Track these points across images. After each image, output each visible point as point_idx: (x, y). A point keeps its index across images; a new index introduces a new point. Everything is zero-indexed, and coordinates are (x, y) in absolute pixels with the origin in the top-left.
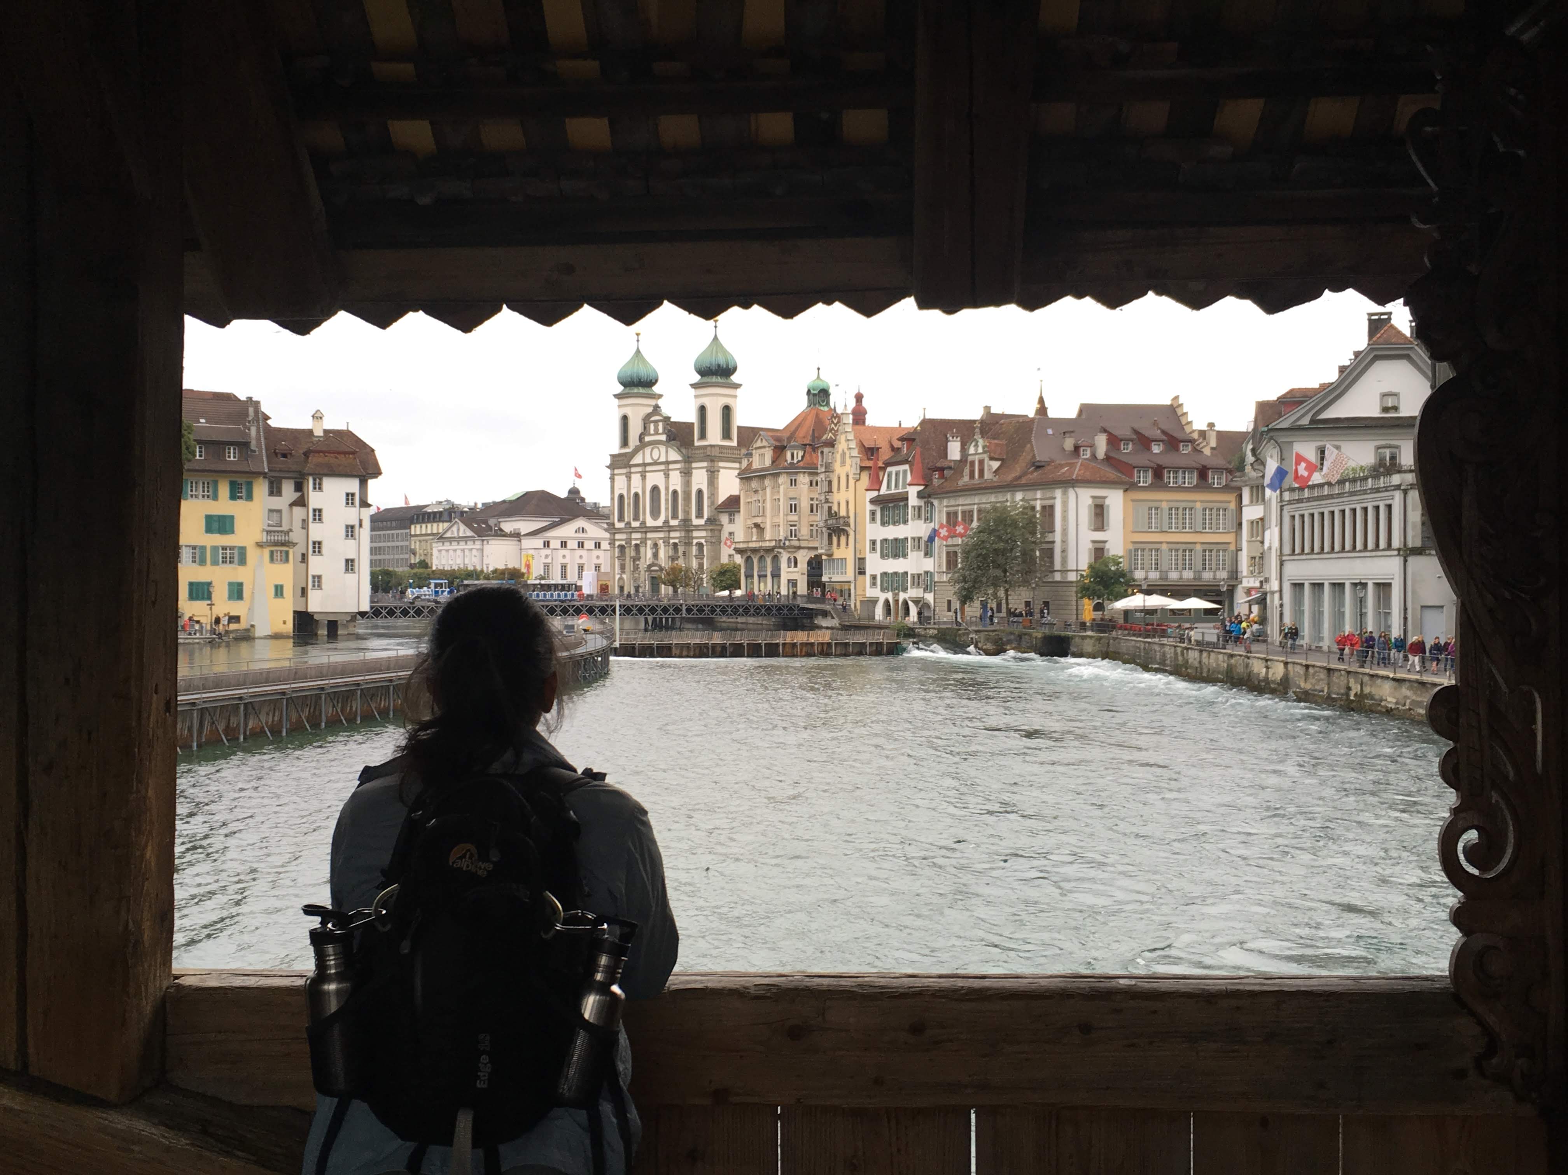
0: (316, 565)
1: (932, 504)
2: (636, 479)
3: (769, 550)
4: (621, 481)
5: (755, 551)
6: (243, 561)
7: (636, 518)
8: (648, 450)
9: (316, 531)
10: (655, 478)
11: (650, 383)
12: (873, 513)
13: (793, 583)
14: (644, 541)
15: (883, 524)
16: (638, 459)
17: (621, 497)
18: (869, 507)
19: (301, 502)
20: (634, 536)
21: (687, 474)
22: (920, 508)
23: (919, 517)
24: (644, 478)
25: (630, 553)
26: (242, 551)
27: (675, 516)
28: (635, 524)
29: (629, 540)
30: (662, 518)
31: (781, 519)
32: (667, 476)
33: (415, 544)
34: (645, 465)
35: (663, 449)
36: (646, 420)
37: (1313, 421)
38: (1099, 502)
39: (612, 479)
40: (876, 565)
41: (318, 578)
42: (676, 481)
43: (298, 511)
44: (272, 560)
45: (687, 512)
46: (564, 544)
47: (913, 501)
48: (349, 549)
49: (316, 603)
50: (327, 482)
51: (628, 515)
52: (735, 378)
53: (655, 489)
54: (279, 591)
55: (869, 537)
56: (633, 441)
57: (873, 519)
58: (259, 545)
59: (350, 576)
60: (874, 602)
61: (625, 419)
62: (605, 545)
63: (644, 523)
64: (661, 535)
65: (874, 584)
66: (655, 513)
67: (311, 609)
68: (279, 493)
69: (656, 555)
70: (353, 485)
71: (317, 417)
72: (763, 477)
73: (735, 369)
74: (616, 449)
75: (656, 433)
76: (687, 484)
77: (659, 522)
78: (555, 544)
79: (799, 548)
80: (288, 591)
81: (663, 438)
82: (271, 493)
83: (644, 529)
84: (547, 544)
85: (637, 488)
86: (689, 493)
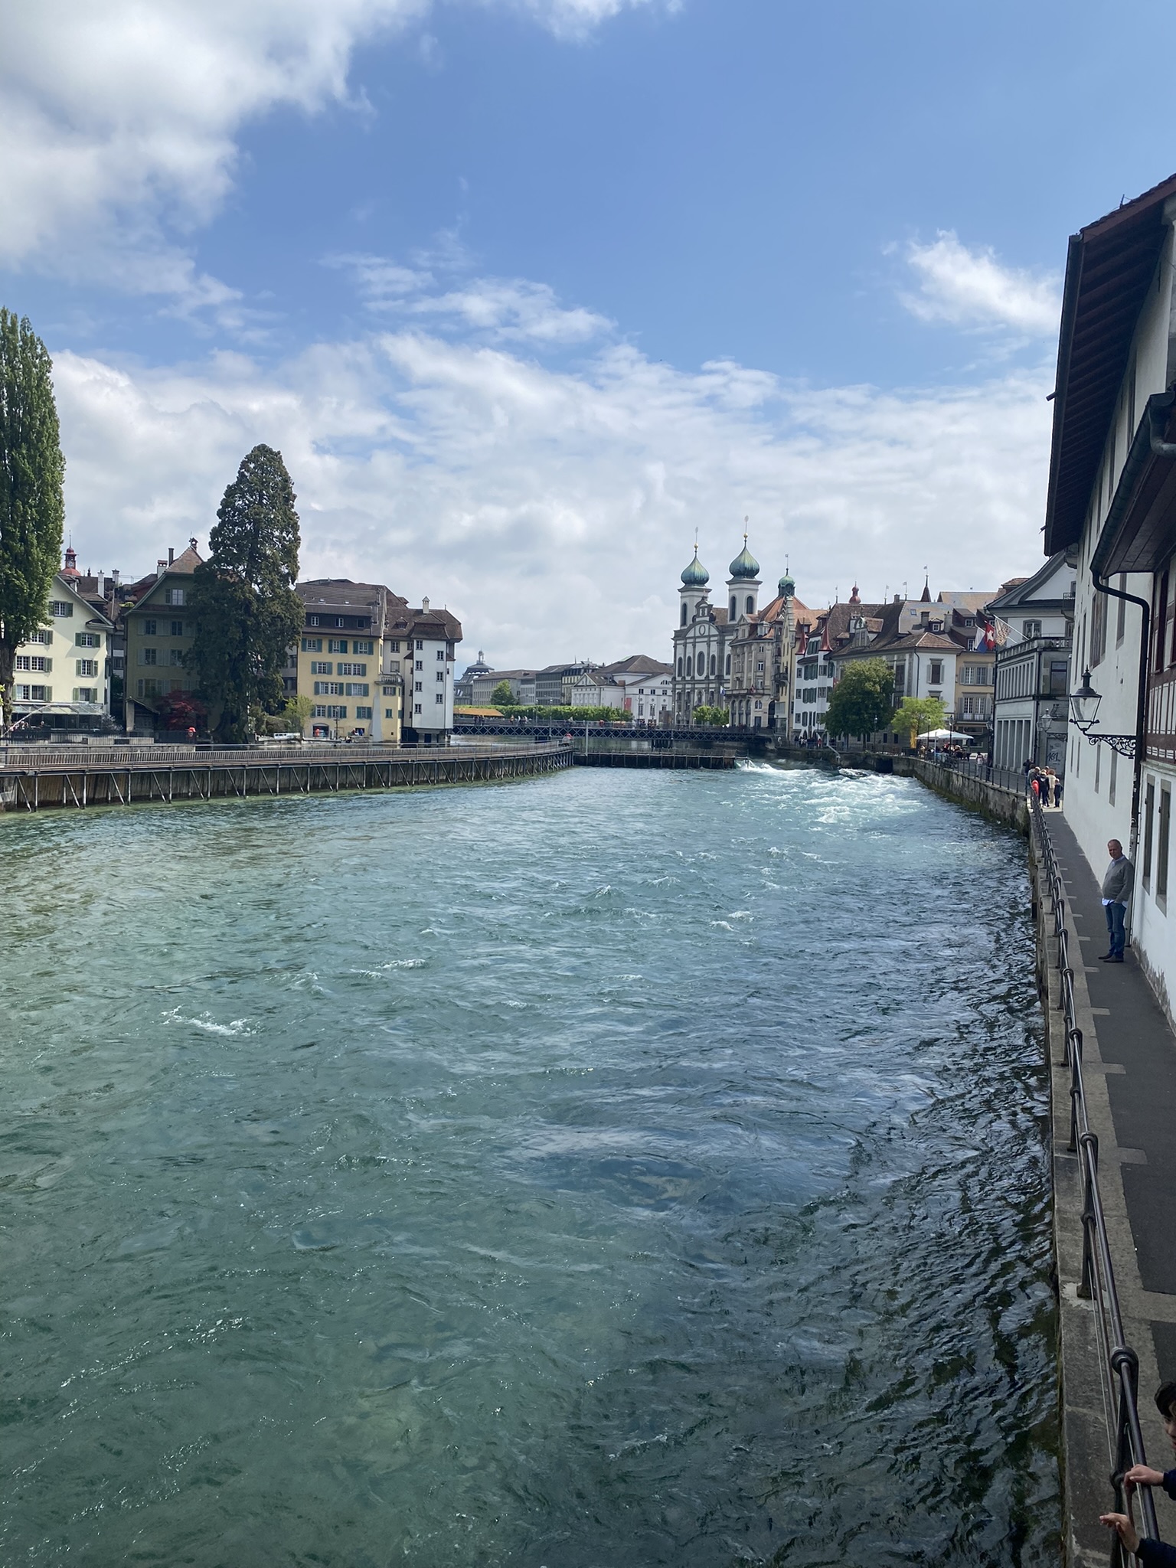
0: (418, 697)
1: (833, 665)
2: (690, 647)
3: (744, 696)
4: (680, 648)
5: (736, 696)
6: (366, 694)
7: (689, 674)
8: (697, 627)
9: (418, 676)
10: (701, 647)
11: (703, 581)
12: (799, 670)
13: (758, 719)
14: (693, 689)
15: (806, 678)
16: (691, 634)
17: (680, 659)
18: (797, 666)
19: (410, 657)
20: (688, 686)
21: (721, 643)
22: (825, 667)
23: (825, 674)
24: (694, 647)
25: (684, 698)
26: (366, 687)
27: (713, 673)
28: (688, 678)
29: (684, 689)
30: (705, 674)
31: (752, 675)
32: (709, 646)
33: (564, 690)
34: (695, 637)
35: (707, 626)
36: (698, 606)
37: (1020, 603)
38: (936, 663)
39: (675, 647)
40: (801, 707)
41: (419, 707)
42: (714, 649)
43: (408, 661)
44: (385, 693)
45: (720, 670)
46: (653, 692)
47: (821, 662)
48: (438, 688)
49: (417, 722)
50: (425, 644)
51: (684, 672)
52: (757, 578)
53: (701, 654)
54: (389, 714)
55: (796, 687)
56: (689, 622)
57: (799, 676)
58: (377, 683)
59: (439, 705)
60: (799, 732)
61: (684, 607)
62: (669, 692)
63: (693, 677)
64: (704, 686)
65: (798, 721)
66: (700, 673)
67: (415, 725)
68: (398, 651)
69: (700, 700)
70: (442, 646)
71: (426, 601)
72: (743, 646)
73: (757, 571)
74: (678, 628)
75: (703, 616)
76: (721, 651)
77: (703, 677)
78: (647, 691)
79: (763, 695)
80: (395, 714)
81: (707, 619)
82: (393, 650)
83: (693, 681)
84: (641, 691)
85: (689, 653)
86: (721, 657)
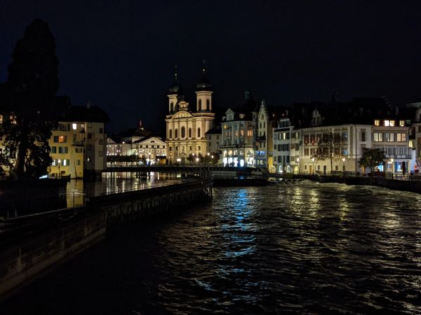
2: (176, 124)
4: (171, 125)
7: (176, 138)
8: (180, 114)
10: (183, 124)
14: (179, 145)
16: (176, 117)
17: (171, 130)
20: (176, 143)
24: (179, 124)
25: (174, 149)
29: (174, 145)
30: (186, 137)
32: (187, 123)
34: (179, 119)
35: (186, 113)
36: (179, 103)
42: (190, 125)
45: (194, 135)
51: (174, 136)
63: (179, 139)
64: (185, 143)
66: (183, 136)
69: (183, 150)
75: (183, 108)
76: (194, 126)
78: (144, 146)
81: (186, 109)
84: (141, 146)
85: (176, 127)
86: (195, 129)
